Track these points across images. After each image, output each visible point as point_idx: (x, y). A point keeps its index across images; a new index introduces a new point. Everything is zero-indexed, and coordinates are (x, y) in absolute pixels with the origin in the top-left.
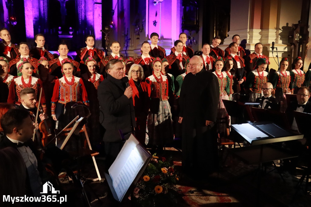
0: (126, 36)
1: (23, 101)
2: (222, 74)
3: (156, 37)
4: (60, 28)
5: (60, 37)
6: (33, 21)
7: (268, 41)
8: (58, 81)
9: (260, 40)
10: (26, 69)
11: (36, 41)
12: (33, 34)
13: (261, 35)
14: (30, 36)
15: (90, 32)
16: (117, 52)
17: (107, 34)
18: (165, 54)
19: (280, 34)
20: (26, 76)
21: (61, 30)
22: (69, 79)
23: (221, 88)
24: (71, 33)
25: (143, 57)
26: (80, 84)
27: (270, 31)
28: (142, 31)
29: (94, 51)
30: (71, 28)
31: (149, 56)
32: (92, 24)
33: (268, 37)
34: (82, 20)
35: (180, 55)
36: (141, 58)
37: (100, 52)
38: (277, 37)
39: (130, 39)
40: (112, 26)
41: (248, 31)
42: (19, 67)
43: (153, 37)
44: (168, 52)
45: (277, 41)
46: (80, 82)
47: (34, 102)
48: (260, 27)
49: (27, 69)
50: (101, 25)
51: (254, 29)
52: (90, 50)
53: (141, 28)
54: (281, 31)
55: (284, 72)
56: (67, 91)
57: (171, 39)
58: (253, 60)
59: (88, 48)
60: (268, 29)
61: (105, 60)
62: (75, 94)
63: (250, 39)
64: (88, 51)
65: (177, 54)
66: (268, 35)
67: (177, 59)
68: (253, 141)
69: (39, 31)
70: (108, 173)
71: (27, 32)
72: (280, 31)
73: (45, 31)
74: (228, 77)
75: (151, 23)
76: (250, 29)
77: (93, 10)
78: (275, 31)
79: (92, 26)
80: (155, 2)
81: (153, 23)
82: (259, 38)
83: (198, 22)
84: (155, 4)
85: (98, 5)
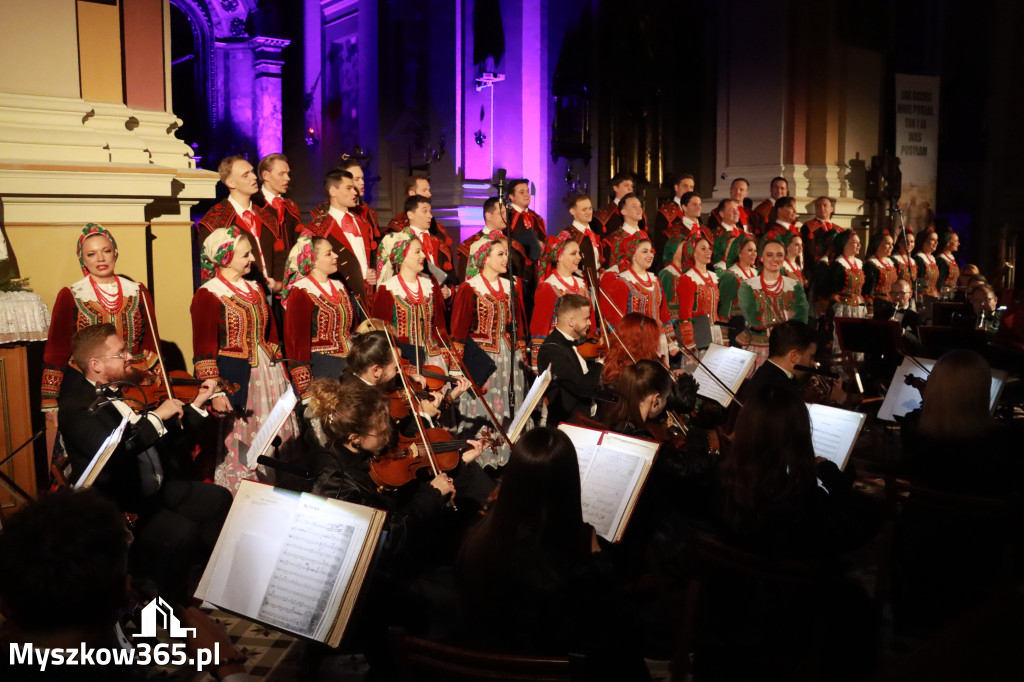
7: (827, 191)
9: (808, 189)
13: (807, 178)
19: (847, 177)
27: (827, 169)
32: (250, 134)
33: (825, 183)
34: (218, 120)
38: (843, 184)
40: (310, 141)
41: (783, 168)
45: (842, 193)
48: (804, 161)
50: (279, 134)
51: (794, 165)
54: (850, 171)
58: (815, 233)
60: (823, 165)
66: (826, 178)
72: (848, 171)
75: (470, 138)
76: (785, 163)
77: (254, 93)
78: (838, 169)
79: (247, 138)
80: (480, 84)
81: (474, 137)
82: (807, 185)
83: (588, 136)
84: (479, 89)
85: (270, 79)
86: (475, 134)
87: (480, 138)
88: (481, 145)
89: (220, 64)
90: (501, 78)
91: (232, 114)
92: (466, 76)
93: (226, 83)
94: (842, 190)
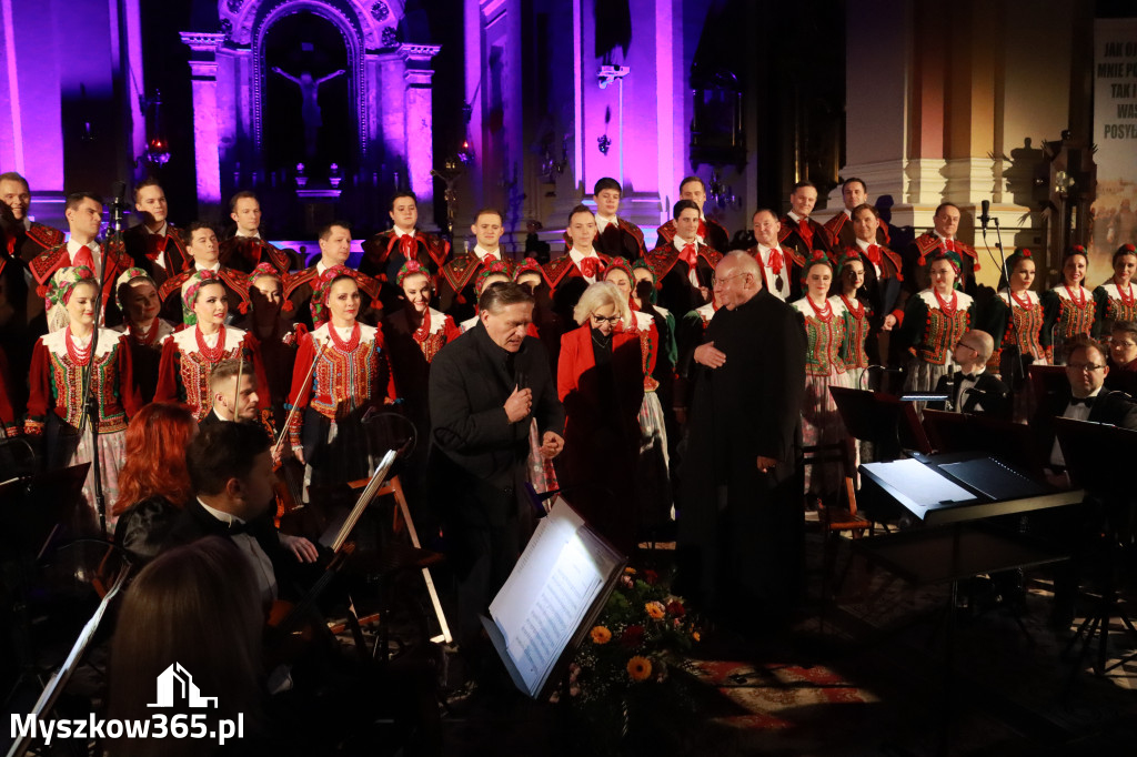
0: (513, 185)
1: (220, 399)
2: (828, 306)
3: (613, 192)
4: (300, 167)
5: (301, 195)
6: (219, 148)
7: (969, 197)
8: (310, 337)
9: (943, 193)
10: (206, 305)
11: (233, 216)
12: (219, 189)
13: (945, 177)
14: (208, 195)
15: (396, 178)
16: (490, 241)
17: (450, 184)
18: (641, 245)
19: (1005, 174)
20: (209, 326)
21: (305, 173)
22: (345, 334)
23: (829, 351)
24: (336, 181)
25: (577, 256)
26: (379, 349)
27: (973, 163)
28: (562, 171)
29: (418, 241)
30: (334, 167)
31: (593, 254)
32: (403, 152)
33: (967, 182)
34: (369, 138)
35: (689, 249)
36: (569, 259)
37: (436, 243)
38: (998, 183)
39: (524, 196)
40: (464, 157)
41: (905, 163)
42: (188, 295)
43: (604, 191)
44: (650, 239)
45: (997, 195)
46: (377, 342)
47: (252, 400)
48: (941, 154)
49: (212, 300)
50: (429, 151)
51: (922, 160)
52: (406, 237)
53: (560, 161)
54: (1010, 165)
55: (1021, 295)
56: (339, 370)
57: (656, 195)
59: (399, 232)
60: (967, 157)
61: (455, 269)
62: (363, 379)
63: (913, 190)
64: (398, 241)
65: (679, 243)
66: (969, 176)
67: (681, 261)
68: (928, 513)
69: (236, 178)
70: (490, 617)
71: (199, 183)
72: (1006, 165)
73: (254, 178)
74: (848, 315)
75: (593, 145)
76: (910, 158)
77: (405, 107)
78: (991, 163)
79: (399, 157)
80: (603, 79)
81: (598, 143)
82: (942, 187)
83: (741, 136)
84: (603, 86)
85: (419, 90)
86: (598, 140)
87: (604, 144)
88: (605, 152)
89: (372, 77)
90: (625, 71)
91: (385, 131)
92: (586, 70)
93: (379, 97)
94: (996, 191)
